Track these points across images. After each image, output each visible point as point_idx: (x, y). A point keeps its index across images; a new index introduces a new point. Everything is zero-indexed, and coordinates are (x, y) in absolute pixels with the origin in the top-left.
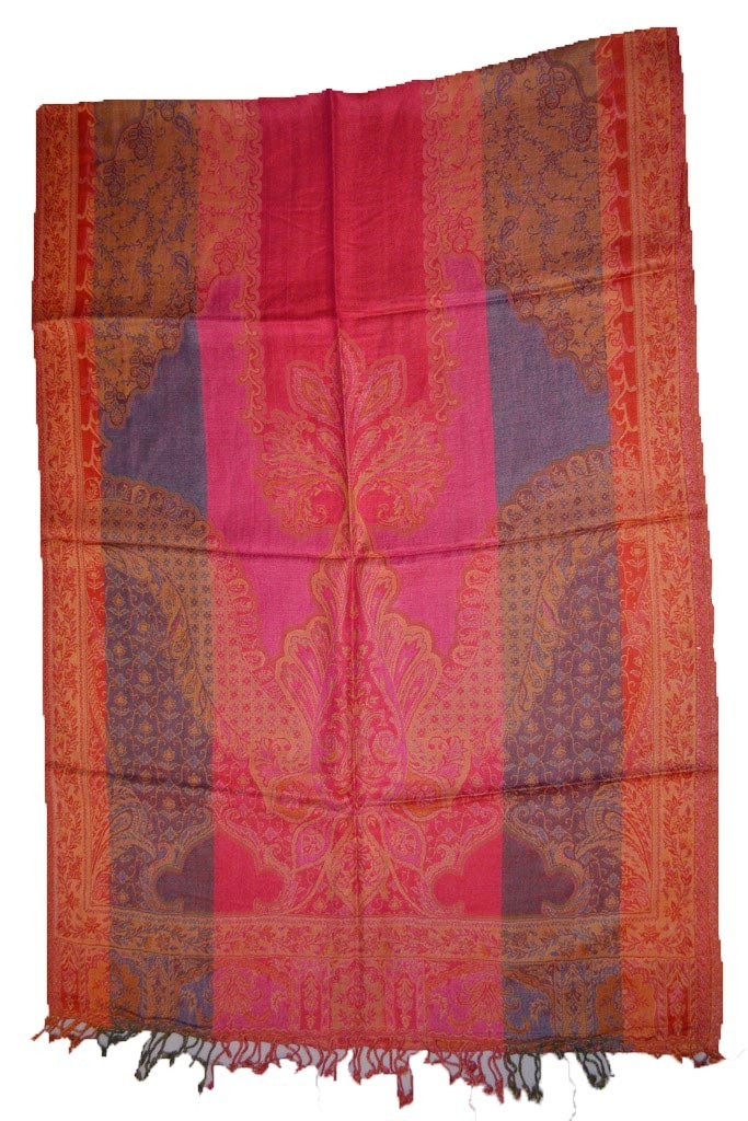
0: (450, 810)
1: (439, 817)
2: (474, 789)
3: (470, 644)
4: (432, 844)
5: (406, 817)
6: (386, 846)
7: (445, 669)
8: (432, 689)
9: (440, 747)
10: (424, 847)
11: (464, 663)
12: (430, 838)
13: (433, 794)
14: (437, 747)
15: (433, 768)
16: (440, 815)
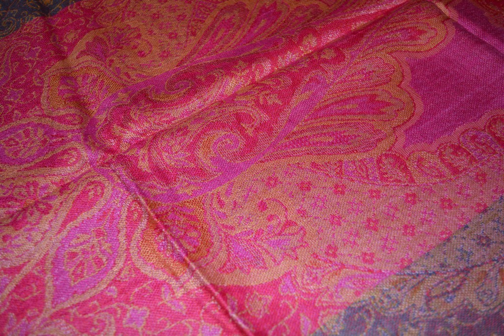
0: (179, 294)
1: (158, 285)
2: (241, 307)
3: (450, 165)
4: (105, 300)
5: (129, 237)
6: (65, 233)
7: (387, 156)
8: (345, 158)
9: (270, 218)
10: (93, 292)
11: (416, 174)
12: (114, 292)
13: (190, 248)
14: (268, 213)
15: (232, 228)
16: (163, 283)
